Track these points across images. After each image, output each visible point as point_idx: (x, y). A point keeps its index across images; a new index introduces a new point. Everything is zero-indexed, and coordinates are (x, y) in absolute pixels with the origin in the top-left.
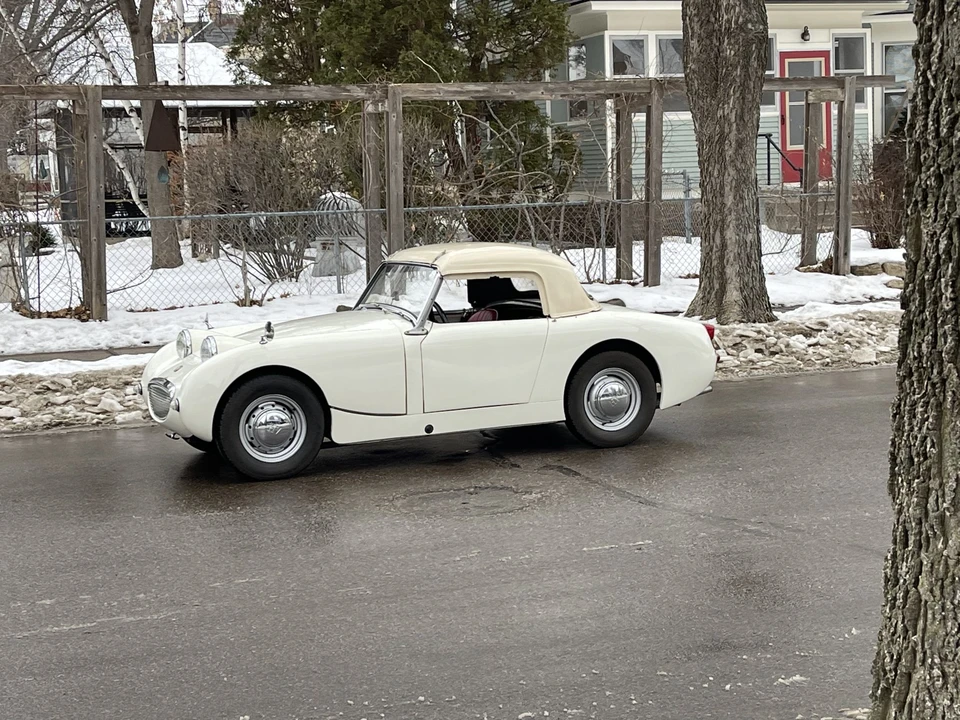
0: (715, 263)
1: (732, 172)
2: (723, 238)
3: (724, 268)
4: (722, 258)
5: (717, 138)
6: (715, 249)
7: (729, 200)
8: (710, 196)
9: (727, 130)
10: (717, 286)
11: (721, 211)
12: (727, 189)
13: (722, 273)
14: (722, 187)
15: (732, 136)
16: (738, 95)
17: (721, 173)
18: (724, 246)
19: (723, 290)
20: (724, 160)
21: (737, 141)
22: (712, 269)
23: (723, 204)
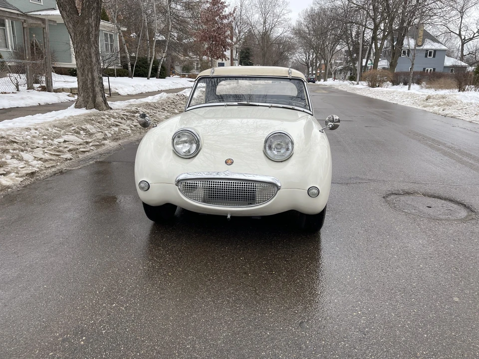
0: (89, 86)
1: (94, 48)
2: (93, 76)
3: (94, 88)
4: (93, 83)
5: (85, 33)
6: (89, 80)
7: (94, 60)
8: (84, 57)
9: (91, 29)
10: (91, 95)
11: (91, 64)
12: (93, 55)
13: (94, 91)
14: (90, 54)
15: (93, 33)
16: (95, 15)
17: (89, 48)
18: (93, 79)
19: (94, 97)
20: (90, 42)
21: (95, 35)
22: (88, 89)
23: (92, 61)
